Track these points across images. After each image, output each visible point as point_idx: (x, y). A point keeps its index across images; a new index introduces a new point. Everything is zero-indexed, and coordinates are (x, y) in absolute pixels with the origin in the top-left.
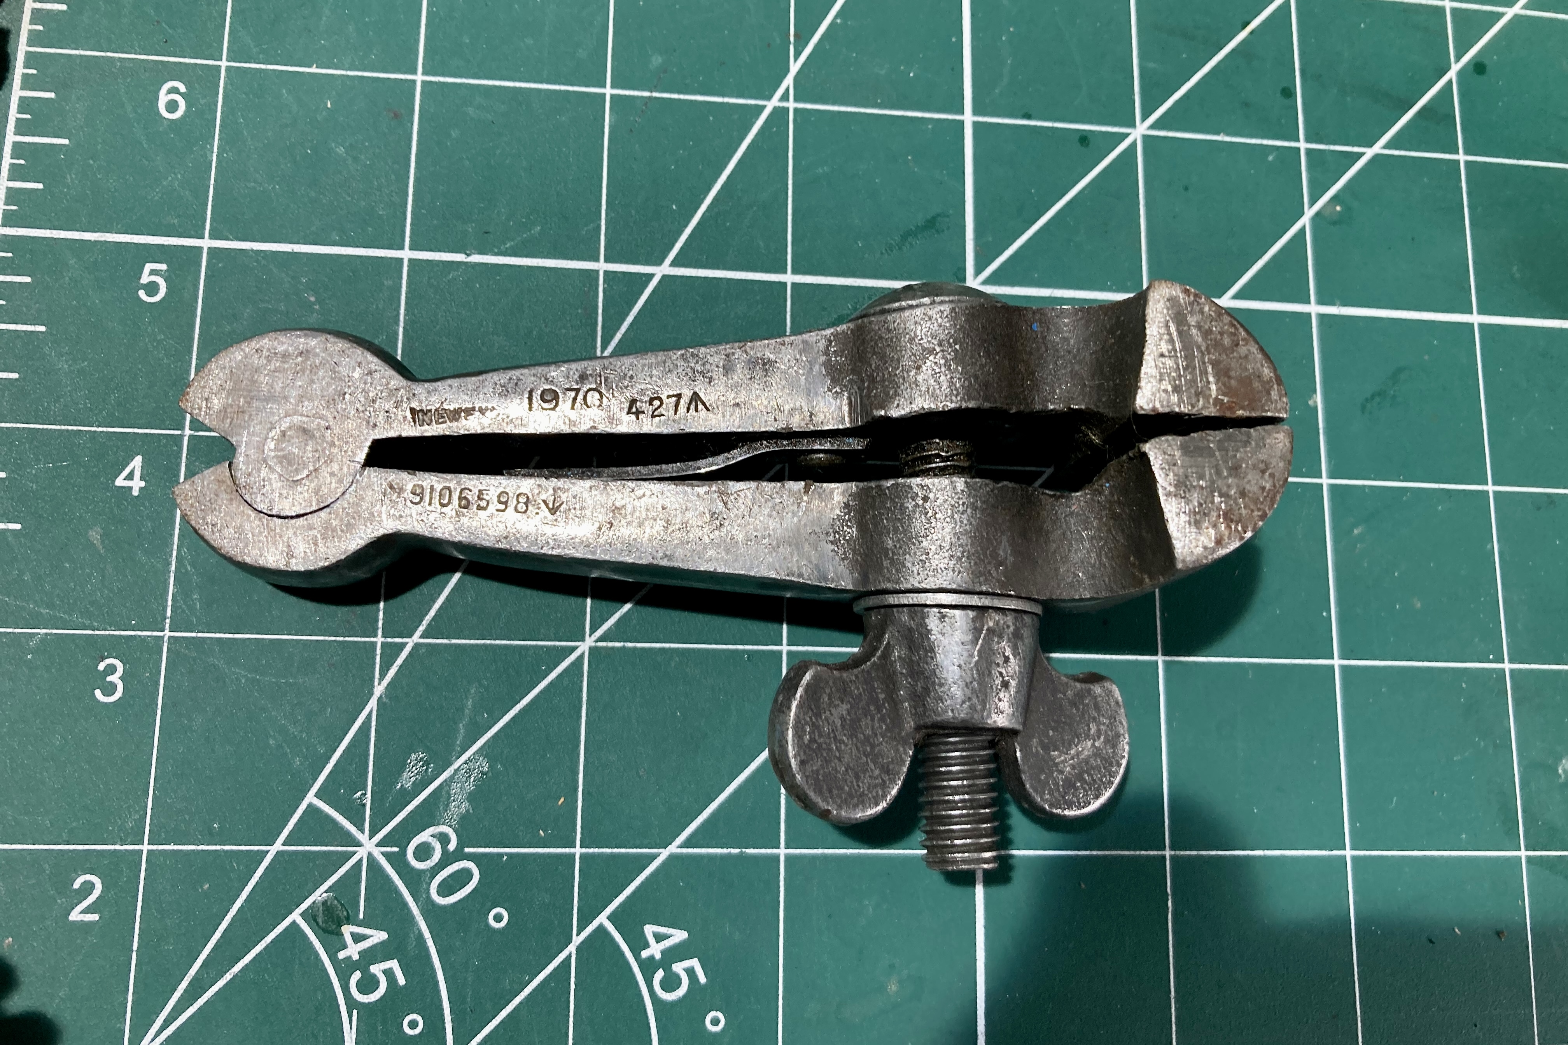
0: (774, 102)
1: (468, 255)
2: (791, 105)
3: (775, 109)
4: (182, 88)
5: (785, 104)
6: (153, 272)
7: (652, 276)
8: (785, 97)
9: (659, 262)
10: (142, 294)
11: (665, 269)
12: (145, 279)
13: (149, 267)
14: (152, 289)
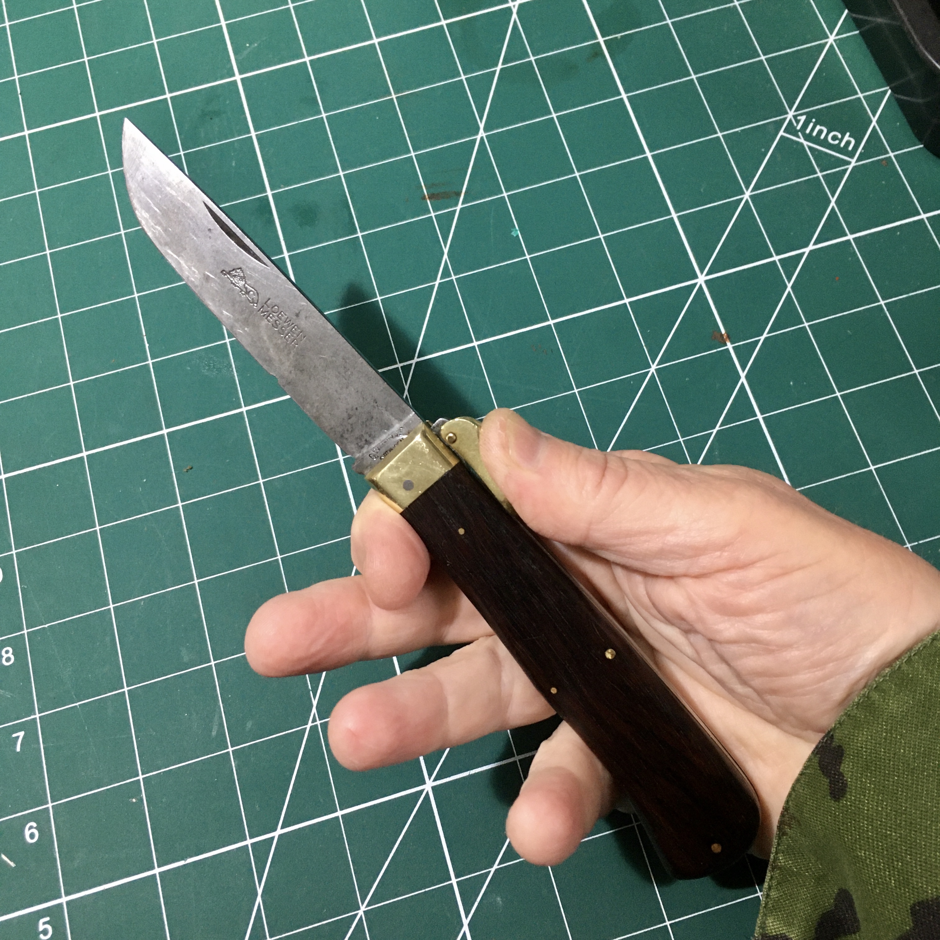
0: (310, 724)
1: (186, 861)
2: (318, 722)
3: (311, 727)
4: (34, 824)
5: (315, 723)
6: (44, 923)
7: (273, 838)
8: (314, 720)
9: (275, 830)
10: (42, 936)
11: (280, 831)
12: (41, 928)
13: (42, 921)
14: (45, 932)
